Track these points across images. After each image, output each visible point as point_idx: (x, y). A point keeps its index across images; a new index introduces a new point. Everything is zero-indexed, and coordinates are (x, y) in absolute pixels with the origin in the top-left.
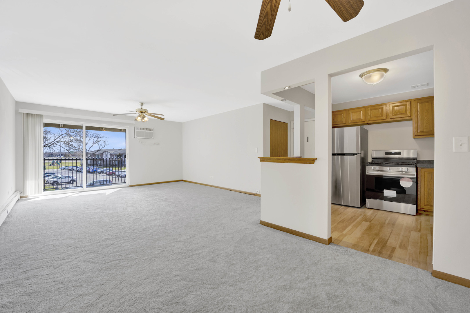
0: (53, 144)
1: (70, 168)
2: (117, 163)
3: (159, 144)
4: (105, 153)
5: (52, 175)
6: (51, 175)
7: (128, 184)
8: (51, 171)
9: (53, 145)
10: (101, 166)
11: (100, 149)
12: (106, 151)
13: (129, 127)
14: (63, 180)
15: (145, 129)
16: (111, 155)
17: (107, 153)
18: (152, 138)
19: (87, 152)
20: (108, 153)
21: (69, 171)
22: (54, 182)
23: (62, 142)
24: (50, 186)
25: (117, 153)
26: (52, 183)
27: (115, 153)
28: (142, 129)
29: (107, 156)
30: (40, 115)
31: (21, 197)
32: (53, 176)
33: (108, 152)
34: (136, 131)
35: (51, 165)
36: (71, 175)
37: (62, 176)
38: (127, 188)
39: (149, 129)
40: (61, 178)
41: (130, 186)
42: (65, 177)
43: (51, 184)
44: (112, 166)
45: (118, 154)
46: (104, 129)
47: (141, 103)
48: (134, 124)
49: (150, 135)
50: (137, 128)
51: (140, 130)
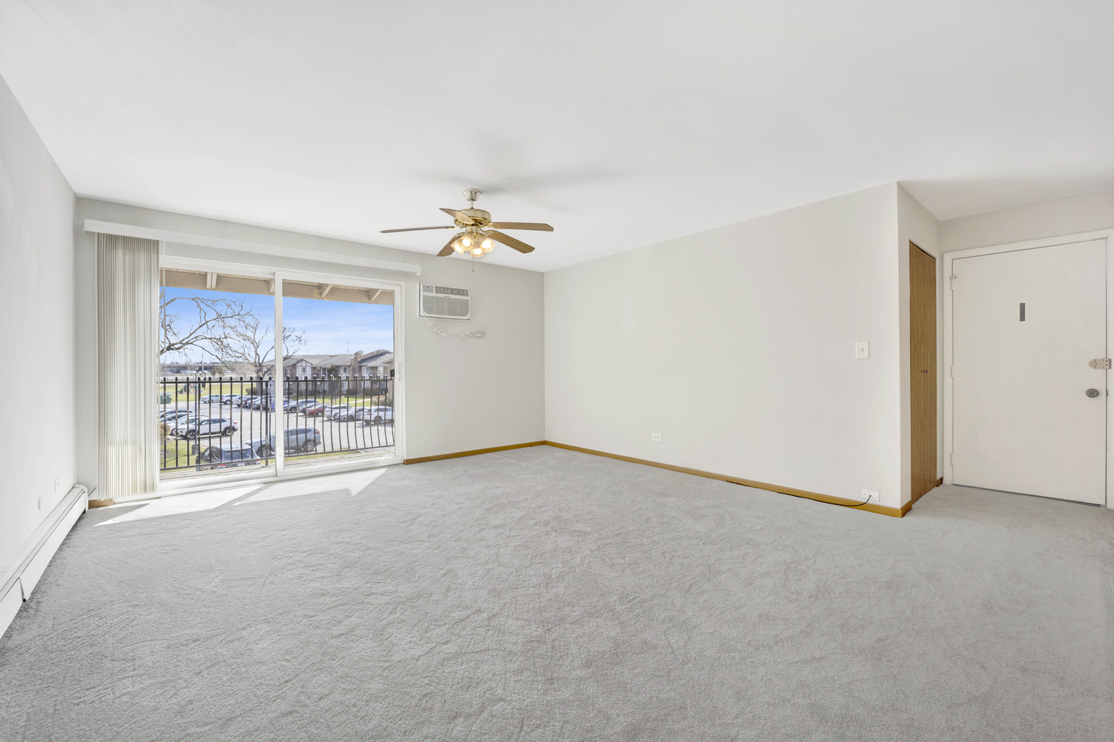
0: (187, 343)
1: (224, 400)
2: (326, 386)
4: (299, 364)
5: (184, 415)
6: (182, 416)
7: (402, 457)
8: (182, 405)
9: (186, 347)
10: (292, 393)
11: (290, 354)
12: (302, 360)
14: (210, 427)
15: (448, 289)
16: (314, 368)
17: (304, 364)
18: (467, 317)
19: (261, 362)
20: (308, 364)
21: (221, 405)
22: (189, 432)
23: (206, 338)
24: (178, 441)
25: (325, 364)
26: (184, 434)
27: (322, 363)
28: (439, 290)
29: (304, 370)
30: (148, 240)
31: (92, 505)
32: (188, 417)
33: (307, 362)
34: (424, 296)
35: (181, 392)
36: (226, 416)
38: (395, 470)
39: (459, 290)
41: (408, 462)
42: (210, 420)
43: (181, 436)
44: (315, 393)
45: (329, 366)
46: (326, 292)
47: (471, 192)
48: (418, 274)
49: (462, 309)
50: (427, 288)
51: (434, 294)
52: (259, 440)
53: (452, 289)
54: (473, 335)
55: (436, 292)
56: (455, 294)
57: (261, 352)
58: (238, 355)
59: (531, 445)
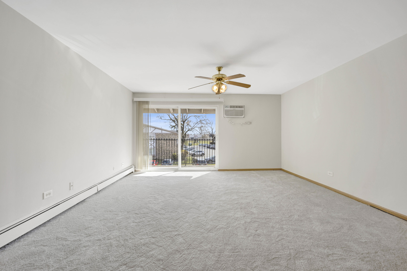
3: (251, 123)
7: (218, 168)
13: (218, 106)
14: (198, 153)
15: (235, 106)
18: (243, 116)
28: (231, 107)
31: (135, 171)
34: (225, 110)
37: (198, 150)
39: (240, 106)
40: (197, 152)
42: (200, 152)
46: (202, 111)
47: (218, 68)
48: (223, 102)
49: (241, 114)
50: (227, 107)
51: (229, 109)
52: (209, 158)
53: (236, 106)
54: (246, 123)
55: (230, 108)
56: (238, 108)
57: (214, 131)
58: (207, 132)
59: (274, 170)
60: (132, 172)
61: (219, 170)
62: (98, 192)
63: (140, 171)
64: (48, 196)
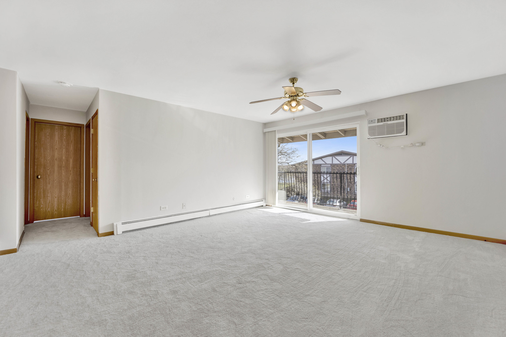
3: (423, 144)
7: (359, 217)
13: (360, 122)
15: (387, 118)
50: (372, 121)
51: (376, 124)
53: (390, 118)
54: (413, 145)
55: (378, 122)
60: (263, 206)
61: (362, 220)
62: (210, 216)
63: (271, 206)
64: (164, 209)
